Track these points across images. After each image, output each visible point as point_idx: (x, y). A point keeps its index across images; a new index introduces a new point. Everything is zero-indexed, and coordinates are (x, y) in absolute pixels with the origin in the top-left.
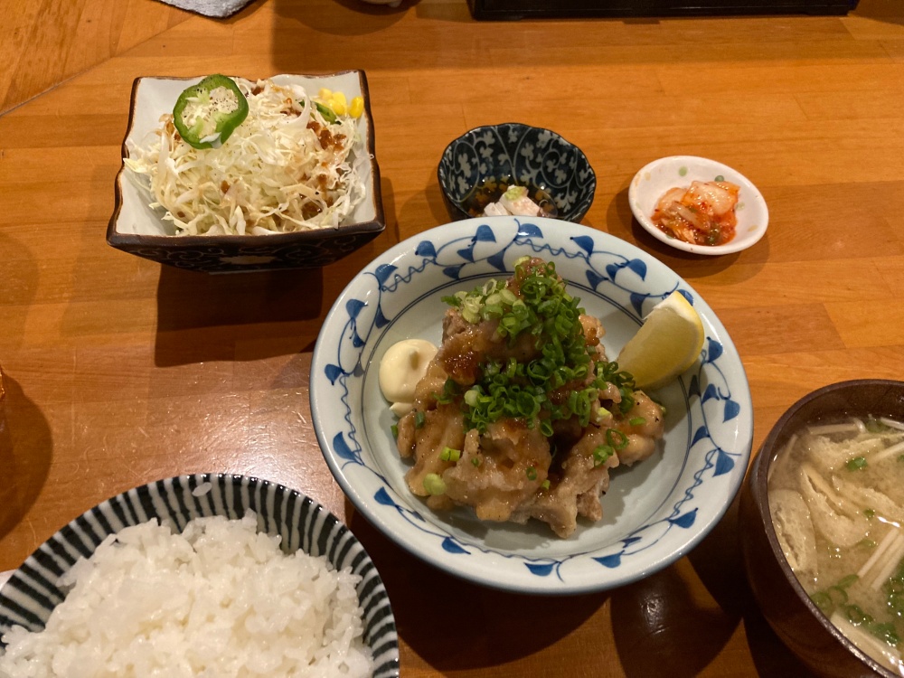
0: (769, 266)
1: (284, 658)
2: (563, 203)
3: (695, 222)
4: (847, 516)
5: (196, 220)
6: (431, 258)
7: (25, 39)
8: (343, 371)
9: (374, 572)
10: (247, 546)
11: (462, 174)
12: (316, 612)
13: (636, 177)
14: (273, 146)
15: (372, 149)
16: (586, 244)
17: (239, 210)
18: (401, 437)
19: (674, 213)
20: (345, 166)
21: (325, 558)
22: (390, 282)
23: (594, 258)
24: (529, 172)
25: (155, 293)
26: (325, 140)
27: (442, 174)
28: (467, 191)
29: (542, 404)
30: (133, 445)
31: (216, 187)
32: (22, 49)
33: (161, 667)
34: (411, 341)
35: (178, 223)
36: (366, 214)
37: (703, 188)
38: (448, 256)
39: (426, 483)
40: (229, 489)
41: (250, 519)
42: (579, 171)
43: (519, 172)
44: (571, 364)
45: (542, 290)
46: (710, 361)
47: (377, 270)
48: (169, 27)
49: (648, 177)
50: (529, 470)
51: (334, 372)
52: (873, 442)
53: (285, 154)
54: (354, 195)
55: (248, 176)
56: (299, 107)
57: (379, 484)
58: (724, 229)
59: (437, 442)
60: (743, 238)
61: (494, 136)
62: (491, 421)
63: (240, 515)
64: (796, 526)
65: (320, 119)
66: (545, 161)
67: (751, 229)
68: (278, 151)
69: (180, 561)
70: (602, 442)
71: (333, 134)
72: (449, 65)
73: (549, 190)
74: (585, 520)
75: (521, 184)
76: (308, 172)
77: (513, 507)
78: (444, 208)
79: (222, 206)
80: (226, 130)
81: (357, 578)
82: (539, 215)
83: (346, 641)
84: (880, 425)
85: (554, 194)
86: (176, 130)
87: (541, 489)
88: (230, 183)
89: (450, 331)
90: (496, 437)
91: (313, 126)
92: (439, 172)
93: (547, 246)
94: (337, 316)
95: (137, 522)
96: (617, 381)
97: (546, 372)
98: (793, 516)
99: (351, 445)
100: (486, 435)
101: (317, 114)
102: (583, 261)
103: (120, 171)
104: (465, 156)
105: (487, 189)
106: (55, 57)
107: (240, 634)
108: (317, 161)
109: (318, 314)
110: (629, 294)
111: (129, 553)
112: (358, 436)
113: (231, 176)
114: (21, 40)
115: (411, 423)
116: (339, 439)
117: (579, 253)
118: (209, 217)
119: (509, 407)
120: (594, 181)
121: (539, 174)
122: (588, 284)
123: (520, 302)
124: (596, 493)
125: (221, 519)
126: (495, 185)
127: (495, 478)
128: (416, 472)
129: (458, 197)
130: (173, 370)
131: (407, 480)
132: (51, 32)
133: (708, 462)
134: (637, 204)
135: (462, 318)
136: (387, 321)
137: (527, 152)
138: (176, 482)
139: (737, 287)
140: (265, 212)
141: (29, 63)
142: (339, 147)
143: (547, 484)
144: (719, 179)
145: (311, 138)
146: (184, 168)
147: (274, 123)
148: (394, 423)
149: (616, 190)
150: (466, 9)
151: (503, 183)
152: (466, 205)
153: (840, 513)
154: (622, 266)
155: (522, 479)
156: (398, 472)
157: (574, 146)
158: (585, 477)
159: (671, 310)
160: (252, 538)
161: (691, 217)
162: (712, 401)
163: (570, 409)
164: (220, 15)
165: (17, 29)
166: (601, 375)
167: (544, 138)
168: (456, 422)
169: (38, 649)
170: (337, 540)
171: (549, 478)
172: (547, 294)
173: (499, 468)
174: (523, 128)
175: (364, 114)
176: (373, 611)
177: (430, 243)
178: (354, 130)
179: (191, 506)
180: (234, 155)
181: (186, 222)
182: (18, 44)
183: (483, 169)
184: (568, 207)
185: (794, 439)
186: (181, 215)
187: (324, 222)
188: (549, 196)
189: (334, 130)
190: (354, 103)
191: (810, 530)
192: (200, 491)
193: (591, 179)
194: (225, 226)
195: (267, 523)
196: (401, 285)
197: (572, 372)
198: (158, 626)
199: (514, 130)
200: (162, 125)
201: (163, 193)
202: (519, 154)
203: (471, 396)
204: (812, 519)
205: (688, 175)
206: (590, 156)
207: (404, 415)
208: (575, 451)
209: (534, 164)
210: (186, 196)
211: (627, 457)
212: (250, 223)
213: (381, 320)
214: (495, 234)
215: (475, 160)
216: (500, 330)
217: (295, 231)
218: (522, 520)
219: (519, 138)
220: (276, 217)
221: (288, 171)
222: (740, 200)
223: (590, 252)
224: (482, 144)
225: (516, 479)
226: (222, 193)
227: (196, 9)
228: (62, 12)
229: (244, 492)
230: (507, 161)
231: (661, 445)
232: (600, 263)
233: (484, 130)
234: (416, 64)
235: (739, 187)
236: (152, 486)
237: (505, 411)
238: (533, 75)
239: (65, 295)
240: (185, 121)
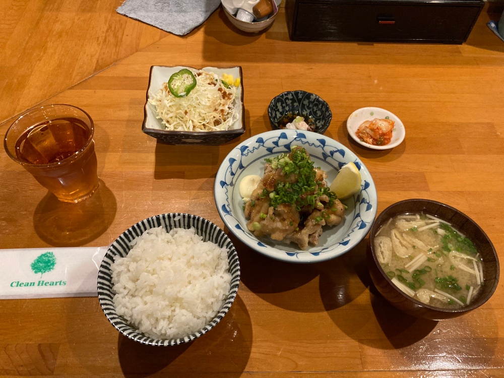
0: (404, 156)
1: (203, 273)
2: (319, 124)
3: (373, 135)
4: (406, 247)
5: (173, 124)
6: (262, 144)
7: (102, 42)
8: (226, 184)
9: (234, 248)
10: (191, 238)
11: (278, 110)
12: (214, 260)
13: (351, 115)
14: (205, 98)
15: (242, 100)
16: (323, 142)
17: (191, 121)
18: (246, 210)
19: (364, 131)
20: (231, 106)
21: (217, 244)
22: (245, 152)
23: (325, 148)
24: (306, 111)
25: (154, 151)
26: (225, 95)
27: (270, 111)
28: (280, 117)
29: (297, 199)
30: (146, 207)
31: (183, 112)
32: (100, 47)
33: (164, 270)
34: (252, 175)
35: (167, 125)
36: (238, 126)
37: (378, 121)
38: (269, 144)
39: (254, 226)
40: (186, 219)
41: (192, 229)
42: (326, 112)
43: (302, 111)
44: (309, 186)
45: (300, 158)
46: (364, 189)
47: (241, 148)
48: (160, 39)
49: (356, 116)
50: (290, 223)
51: (223, 184)
52: (422, 223)
53: (209, 101)
54: (234, 118)
55: (195, 108)
56: (215, 82)
57: (237, 223)
58: (385, 139)
59: (259, 212)
60: (393, 143)
61: (292, 95)
62: (278, 204)
63: (189, 227)
64: (386, 249)
65: (223, 87)
66: (313, 106)
67: (397, 140)
68: (207, 100)
69: (168, 242)
70: (319, 215)
71: (227, 93)
72: (277, 61)
73: (314, 119)
74: (311, 244)
75: (302, 116)
76: (217, 108)
77: (284, 236)
78: (270, 125)
79: (185, 119)
80: (188, 91)
81: (228, 250)
82: (308, 130)
83: (223, 270)
84: (426, 217)
85: (315, 121)
86: (169, 89)
87: (295, 231)
88: (188, 111)
89: (266, 171)
90: (279, 209)
91: (220, 90)
92: (268, 110)
93: (307, 142)
94: (226, 163)
95: (154, 227)
96: (329, 195)
97: (299, 187)
98: (386, 245)
99: (228, 210)
100: (276, 209)
101: (222, 84)
102: (321, 148)
103: (146, 104)
104: (280, 103)
105: (288, 117)
106: (114, 51)
107: (189, 264)
108: (221, 104)
109: (217, 163)
110: (338, 163)
111: (153, 237)
112: (231, 206)
113: (188, 108)
114: (100, 42)
115: (250, 205)
116: (224, 206)
117: (320, 145)
118: (179, 123)
119: (285, 199)
120: (331, 117)
121: (310, 112)
122: (322, 157)
123: (291, 162)
124: (317, 235)
125: (182, 229)
126: (292, 115)
127: (279, 225)
128: (251, 222)
129: (276, 119)
130: (161, 181)
131: (247, 225)
132: (111, 39)
133: (357, 225)
134: (350, 127)
135: (271, 167)
136: (244, 167)
137: (306, 102)
138: (169, 216)
139: (388, 163)
140: (200, 123)
141: (104, 53)
142: (229, 98)
143: (298, 229)
144: (387, 118)
145: (219, 94)
146: (170, 104)
147: (205, 88)
148: (244, 205)
149: (343, 120)
150: (288, 36)
151: (295, 114)
152: (279, 123)
153: (403, 245)
154: (336, 152)
155: (288, 225)
156: (244, 222)
157: (325, 102)
158: (312, 227)
159: (348, 168)
160: (193, 236)
161: (371, 133)
162: (363, 204)
163: (307, 202)
164: (182, 35)
165: (98, 38)
166: (322, 192)
167: (313, 97)
168: (266, 205)
169: (125, 262)
170: (222, 237)
171: (298, 227)
172: (302, 159)
173: (280, 221)
174: (305, 93)
175: (240, 85)
176: (233, 260)
177: (262, 138)
178: (236, 92)
179: (173, 224)
180: (190, 101)
181: (170, 124)
182: (99, 44)
183: (287, 108)
184: (321, 126)
185: (391, 219)
186: (168, 122)
187: (221, 128)
188: (313, 121)
189: (228, 91)
190: (236, 81)
191: (390, 250)
192: (177, 219)
193: (330, 115)
194: (185, 127)
195: (198, 232)
196: (250, 154)
197: (309, 188)
198: (162, 259)
199: (301, 94)
200: (162, 87)
201: (162, 113)
202: (303, 103)
203: (272, 195)
204: (392, 247)
205: (374, 115)
206: (331, 105)
207: (247, 202)
208: (309, 218)
209: (309, 108)
210: (171, 115)
211: (329, 223)
212: (194, 127)
213: (241, 167)
214: (288, 136)
215: (284, 105)
216: (283, 171)
217: (210, 131)
218: (288, 242)
219: (303, 97)
220: (204, 125)
221: (210, 107)
222: (395, 127)
223: (324, 145)
224: (287, 98)
225: (286, 225)
226: (185, 115)
227: (171, 31)
228: (116, 31)
229: (191, 220)
230: (297, 106)
231: (344, 220)
232: (328, 150)
233: (289, 93)
234: (264, 60)
235: (394, 122)
236: (161, 216)
237: (283, 200)
238: (314, 67)
239: (120, 149)
240: (172, 86)
